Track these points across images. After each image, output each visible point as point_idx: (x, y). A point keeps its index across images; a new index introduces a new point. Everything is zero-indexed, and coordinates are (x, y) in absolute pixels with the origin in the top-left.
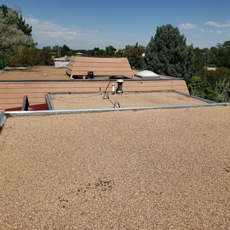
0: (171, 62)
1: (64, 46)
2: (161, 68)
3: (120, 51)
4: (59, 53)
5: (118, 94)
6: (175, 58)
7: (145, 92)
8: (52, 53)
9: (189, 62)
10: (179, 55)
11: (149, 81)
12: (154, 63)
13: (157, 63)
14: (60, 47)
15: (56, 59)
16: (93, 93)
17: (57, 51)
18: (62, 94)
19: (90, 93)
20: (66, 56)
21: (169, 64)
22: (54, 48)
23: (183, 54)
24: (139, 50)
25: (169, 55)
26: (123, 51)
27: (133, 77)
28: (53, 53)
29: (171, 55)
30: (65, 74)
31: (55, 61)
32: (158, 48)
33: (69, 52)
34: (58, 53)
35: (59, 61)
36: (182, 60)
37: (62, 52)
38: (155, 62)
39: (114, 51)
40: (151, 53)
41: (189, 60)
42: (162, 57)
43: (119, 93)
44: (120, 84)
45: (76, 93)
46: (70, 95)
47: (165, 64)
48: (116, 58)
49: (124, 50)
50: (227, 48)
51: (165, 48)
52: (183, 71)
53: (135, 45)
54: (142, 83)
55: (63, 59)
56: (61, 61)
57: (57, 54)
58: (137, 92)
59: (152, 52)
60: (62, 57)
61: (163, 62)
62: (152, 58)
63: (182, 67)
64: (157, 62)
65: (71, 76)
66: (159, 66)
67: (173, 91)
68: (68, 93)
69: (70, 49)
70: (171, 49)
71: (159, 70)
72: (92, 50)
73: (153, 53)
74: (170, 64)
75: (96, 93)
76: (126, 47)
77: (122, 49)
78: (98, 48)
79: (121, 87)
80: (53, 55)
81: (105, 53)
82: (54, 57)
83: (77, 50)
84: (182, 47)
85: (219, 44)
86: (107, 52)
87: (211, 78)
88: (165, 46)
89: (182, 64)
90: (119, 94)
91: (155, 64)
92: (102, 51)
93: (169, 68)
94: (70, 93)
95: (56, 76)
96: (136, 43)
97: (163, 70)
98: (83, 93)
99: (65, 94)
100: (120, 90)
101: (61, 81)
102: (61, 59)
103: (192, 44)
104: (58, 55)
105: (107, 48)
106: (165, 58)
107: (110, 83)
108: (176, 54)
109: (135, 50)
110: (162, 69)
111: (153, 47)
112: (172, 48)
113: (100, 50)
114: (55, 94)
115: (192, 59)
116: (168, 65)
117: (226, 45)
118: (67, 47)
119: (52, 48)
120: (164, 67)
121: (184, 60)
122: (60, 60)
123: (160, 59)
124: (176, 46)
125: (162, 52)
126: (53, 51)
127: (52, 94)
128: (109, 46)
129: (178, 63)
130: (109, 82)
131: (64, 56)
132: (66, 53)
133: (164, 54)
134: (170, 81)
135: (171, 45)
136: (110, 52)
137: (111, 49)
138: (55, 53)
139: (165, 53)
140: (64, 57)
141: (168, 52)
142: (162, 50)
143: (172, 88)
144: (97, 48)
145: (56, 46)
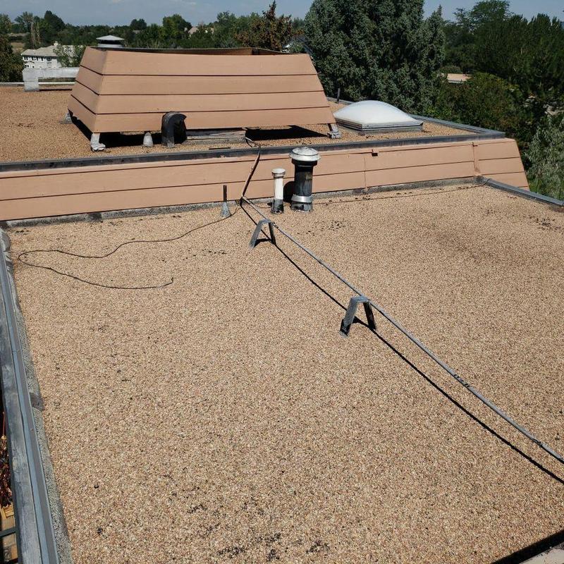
0: (382, 64)
1: (49, 13)
2: (357, 81)
3: (202, 28)
4: (36, 36)
5: (297, 208)
6: (394, 50)
7: (388, 190)
8: (15, 35)
9: (433, 62)
10: (405, 42)
11: (398, 147)
12: (335, 67)
13: (343, 65)
14: (37, 18)
15: (29, 52)
16: (195, 208)
17: (29, 28)
18: (63, 221)
19: (182, 208)
20: (56, 44)
21: (379, 68)
22: (18, 19)
23: (418, 38)
24: (280, 24)
25: (379, 42)
26: (212, 29)
27: (335, 128)
28: (18, 35)
29: (383, 41)
30: (66, 122)
31: (26, 57)
32: (346, 20)
33: (61, 32)
34: (33, 34)
35: (37, 57)
36: (413, 58)
37: (43, 31)
38: (337, 63)
39: (186, 29)
40: (323, 34)
41: (432, 55)
42: (357, 47)
43: (300, 205)
44: (304, 169)
45: (122, 214)
46: (97, 226)
47: (366, 67)
48: (254, 53)
49: (211, 25)
50: (483, 21)
51: (366, 19)
52: (416, 90)
53: (267, 9)
54: (375, 155)
55: (49, 51)
56: (42, 58)
57: (29, 37)
58: (357, 191)
59: (327, 32)
60: (44, 46)
61: (360, 62)
62: (329, 50)
63: (413, 76)
64: (343, 63)
65: (96, 138)
66: (349, 74)
67: (479, 181)
68: (86, 216)
69: (66, 23)
70: (385, 23)
71: (350, 87)
72: (125, 27)
73: (331, 36)
74: (381, 70)
75: (205, 206)
76: (219, 17)
77: (207, 24)
78: (142, 22)
79: (308, 180)
80: (19, 39)
81: (164, 34)
82: (23, 45)
83: (84, 25)
84: (415, 18)
85: (462, 10)
86: (166, 32)
87: (461, 104)
88: (365, 12)
89: (415, 68)
90: (302, 208)
91: (339, 69)
92: (155, 27)
93: (379, 82)
94: (96, 216)
95: (31, 131)
96: (272, 4)
97: (360, 86)
98: (152, 211)
99: (73, 220)
100: (304, 195)
101: (52, 165)
102: (42, 51)
103: (440, 8)
104: (34, 40)
105: (167, 21)
106: (367, 52)
107: (258, 160)
108: (399, 38)
109: (269, 25)
110: (358, 84)
111: (330, 16)
112: (387, 20)
113: (149, 24)
114: (30, 224)
115: (440, 54)
116: (375, 73)
117: (480, 12)
118: (55, 17)
119: (13, 20)
120: (364, 77)
121: (421, 58)
122: (41, 55)
123: (351, 55)
124: (397, 15)
125: (357, 32)
126: (16, 29)
127: (18, 225)
128: (171, 15)
129: (403, 66)
130: (255, 158)
131: (48, 43)
132: (56, 35)
133: (363, 39)
134: (469, 142)
135: (381, 9)
136: (175, 32)
137: (178, 24)
138: (23, 35)
139: (365, 37)
140: (51, 46)
141: (375, 31)
142: (358, 27)
143: (477, 170)
144: (138, 20)
145: (25, 14)
